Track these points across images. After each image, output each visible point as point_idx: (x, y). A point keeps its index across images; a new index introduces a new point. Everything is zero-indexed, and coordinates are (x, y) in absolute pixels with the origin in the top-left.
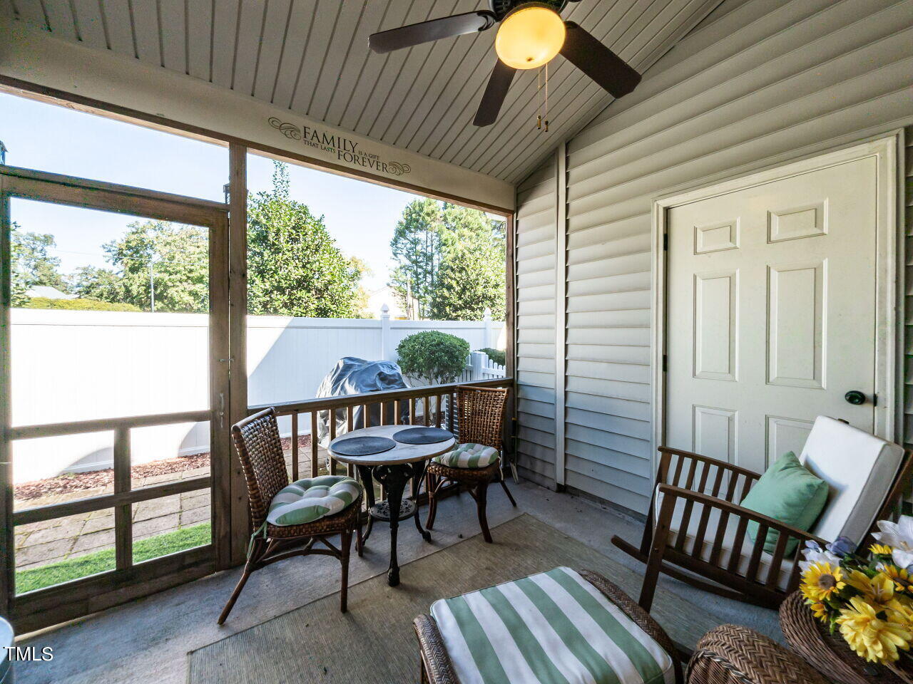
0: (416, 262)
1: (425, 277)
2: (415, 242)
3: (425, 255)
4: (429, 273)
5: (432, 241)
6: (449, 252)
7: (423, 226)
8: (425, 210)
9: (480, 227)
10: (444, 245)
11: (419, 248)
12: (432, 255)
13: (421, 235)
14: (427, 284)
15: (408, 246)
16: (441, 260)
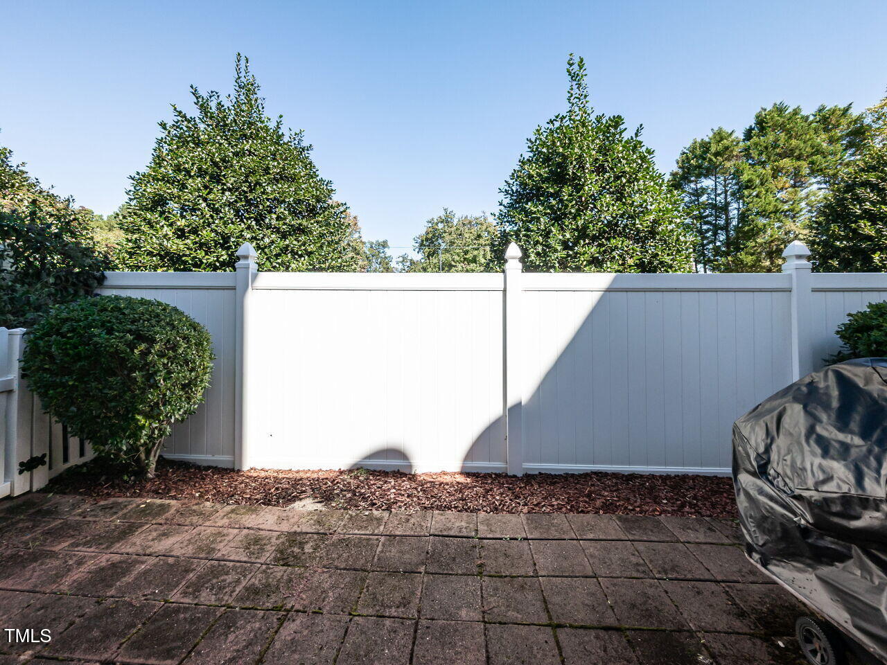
0: (700, 217)
1: (715, 234)
2: (697, 193)
3: (714, 206)
4: (722, 229)
5: (725, 186)
6: (757, 196)
7: (710, 171)
8: (713, 149)
9: (817, 150)
10: (747, 187)
11: (704, 198)
12: (727, 204)
13: (707, 183)
14: (718, 244)
15: (687, 199)
16: (743, 209)
